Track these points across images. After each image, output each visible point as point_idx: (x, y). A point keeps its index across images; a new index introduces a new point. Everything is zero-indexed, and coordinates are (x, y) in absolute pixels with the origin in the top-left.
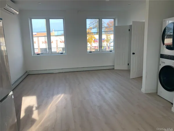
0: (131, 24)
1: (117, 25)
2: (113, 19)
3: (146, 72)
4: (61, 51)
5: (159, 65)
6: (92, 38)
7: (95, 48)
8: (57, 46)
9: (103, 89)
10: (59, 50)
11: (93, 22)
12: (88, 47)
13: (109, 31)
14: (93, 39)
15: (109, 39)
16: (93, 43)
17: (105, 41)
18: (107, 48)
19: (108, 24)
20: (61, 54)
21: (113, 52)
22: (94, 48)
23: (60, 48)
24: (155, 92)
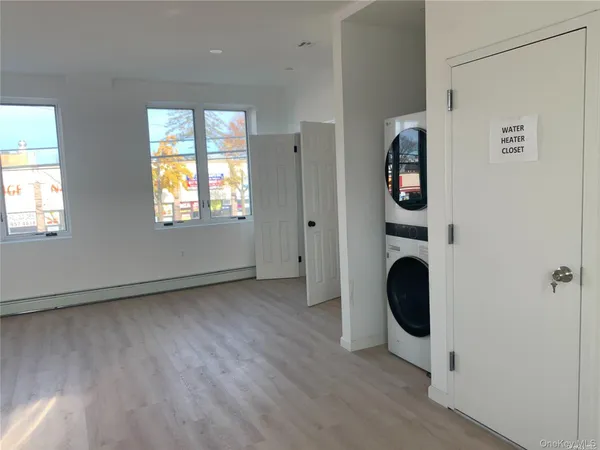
0: (298, 129)
1: (254, 131)
2: (243, 114)
3: (351, 283)
4: (56, 222)
5: (385, 256)
6: (177, 173)
7: (191, 208)
8: (38, 206)
9: (216, 357)
10: (47, 221)
11: (181, 117)
12: (166, 204)
13: (237, 151)
14: (184, 178)
15: (239, 174)
16: (182, 189)
17: (226, 183)
18: (235, 205)
19: (232, 126)
20: (49, 238)
21: (250, 219)
22: (189, 206)
23: (51, 212)
24: (382, 342)
